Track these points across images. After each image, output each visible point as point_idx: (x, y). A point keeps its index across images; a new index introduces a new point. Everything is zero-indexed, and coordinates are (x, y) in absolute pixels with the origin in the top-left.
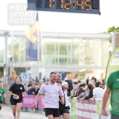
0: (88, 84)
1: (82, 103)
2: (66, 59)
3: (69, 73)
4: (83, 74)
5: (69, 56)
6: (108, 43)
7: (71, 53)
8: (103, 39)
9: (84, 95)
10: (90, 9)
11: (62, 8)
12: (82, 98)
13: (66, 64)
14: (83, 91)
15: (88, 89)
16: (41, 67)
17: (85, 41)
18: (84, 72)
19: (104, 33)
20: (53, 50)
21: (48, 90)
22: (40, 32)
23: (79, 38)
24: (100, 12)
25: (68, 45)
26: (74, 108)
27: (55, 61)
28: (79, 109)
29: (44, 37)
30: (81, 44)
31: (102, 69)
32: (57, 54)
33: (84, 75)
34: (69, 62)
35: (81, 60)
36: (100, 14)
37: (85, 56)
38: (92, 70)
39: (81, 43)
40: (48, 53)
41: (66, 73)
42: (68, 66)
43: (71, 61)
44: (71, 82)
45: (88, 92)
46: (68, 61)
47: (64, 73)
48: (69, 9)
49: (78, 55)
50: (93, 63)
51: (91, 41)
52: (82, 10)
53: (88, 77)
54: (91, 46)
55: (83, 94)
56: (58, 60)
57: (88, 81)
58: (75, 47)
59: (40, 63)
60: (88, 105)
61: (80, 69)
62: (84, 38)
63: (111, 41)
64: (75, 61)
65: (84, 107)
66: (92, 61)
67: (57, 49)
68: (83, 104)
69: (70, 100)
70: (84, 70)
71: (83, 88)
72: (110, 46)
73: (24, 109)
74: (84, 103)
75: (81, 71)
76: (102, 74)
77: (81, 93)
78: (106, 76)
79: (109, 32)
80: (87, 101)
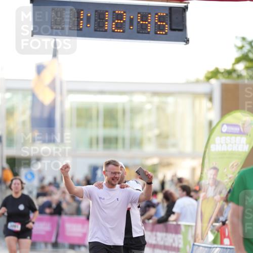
1: (152, 230)
5: (123, 132)
6: (205, 103)
8: (196, 95)
10: (166, 31)
11: (106, 31)
13: (117, 148)
17: (156, 100)
18: (155, 165)
19: (197, 82)
20: (90, 118)
22: (61, 83)
23: (144, 93)
24: (186, 38)
25: (120, 108)
27: (94, 141)
29: (70, 92)
30: (148, 107)
31: (194, 158)
32: (97, 126)
34: (123, 143)
35: (149, 139)
36: (187, 41)
37: (156, 132)
38: (172, 160)
39: (149, 102)
40: (78, 125)
43: (127, 142)
46: (120, 142)
48: (121, 31)
49: (142, 128)
50: (173, 145)
51: (171, 100)
52: (149, 33)
54: (170, 109)
56: (101, 141)
58: (135, 111)
60: (165, 235)
61: (147, 158)
62: (155, 94)
63: (211, 99)
64: (136, 142)
65: (156, 240)
67: (98, 117)
68: (154, 233)
70: (155, 161)
72: (209, 109)
74: (157, 231)
76: (193, 170)
78: (202, 173)
79: (208, 79)
80: (161, 226)
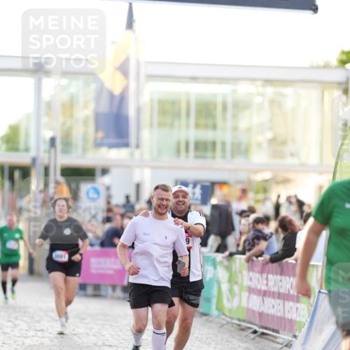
0: (279, 218)
1: (262, 272)
2: (214, 144)
3: (223, 184)
4: (264, 188)
5: (223, 135)
7: (229, 124)
8: (324, 85)
9: (268, 248)
12: (260, 259)
13: (214, 158)
14: (265, 238)
15: (280, 230)
16: (142, 165)
17: (270, 90)
18: (266, 181)
20: (177, 115)
21: (145, 234)
22: (138, 63)
23: (252, 80)
24: (314, 5)
25: (219, 100)
26: (236, 288)
27: (183, 147)
28: (251, 290)
29: (151, 77)
30: (258, 100)
31: (321, 173)
32: (188, 126)
33: (265, 190)
34: (224, 150)
35: (259, 145)
36: (315, 9)
37: (269, 135)
38: (290, 175)
39: (259, 94)
40: (160, 125)
41: (213, 184)
42: (219, 163)
44: (230, 209)
45: (277, 240)
46: (219, 147)
47: (208, 184)
49: (249, 130)
50: (292, 155)
51: (288, 91)
53: (279, 196)
54: (289, 104)
55: (263, 245)
56: (192, 147)
57: (277, 208)
58: (240, 106)
59: (137, 153)
60: (279, 277)
61: (256, 172)
62: (268, 82)
63: (346, 92)
64: (241, 150)
65: (267, 285)
66: (290, 148)
67: (188, 114)
68: (265, 276)
69: (226, 263)
70: (267, 175)
71: (263, 229)
73: (90, 290)
74: (268, 273)
75: (259, 177)
76: (321, 188)
77: (258, 244)
80: (275, 265)
